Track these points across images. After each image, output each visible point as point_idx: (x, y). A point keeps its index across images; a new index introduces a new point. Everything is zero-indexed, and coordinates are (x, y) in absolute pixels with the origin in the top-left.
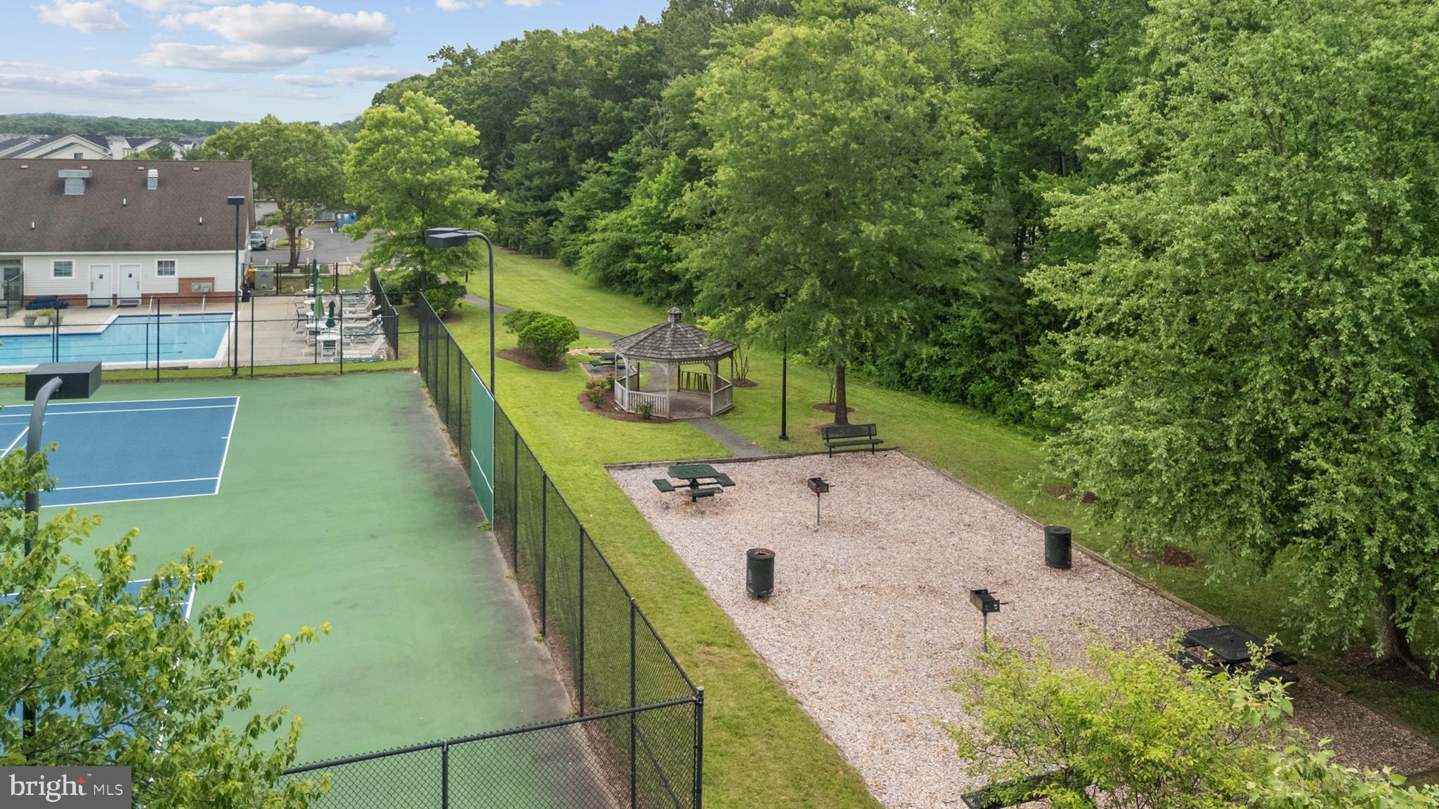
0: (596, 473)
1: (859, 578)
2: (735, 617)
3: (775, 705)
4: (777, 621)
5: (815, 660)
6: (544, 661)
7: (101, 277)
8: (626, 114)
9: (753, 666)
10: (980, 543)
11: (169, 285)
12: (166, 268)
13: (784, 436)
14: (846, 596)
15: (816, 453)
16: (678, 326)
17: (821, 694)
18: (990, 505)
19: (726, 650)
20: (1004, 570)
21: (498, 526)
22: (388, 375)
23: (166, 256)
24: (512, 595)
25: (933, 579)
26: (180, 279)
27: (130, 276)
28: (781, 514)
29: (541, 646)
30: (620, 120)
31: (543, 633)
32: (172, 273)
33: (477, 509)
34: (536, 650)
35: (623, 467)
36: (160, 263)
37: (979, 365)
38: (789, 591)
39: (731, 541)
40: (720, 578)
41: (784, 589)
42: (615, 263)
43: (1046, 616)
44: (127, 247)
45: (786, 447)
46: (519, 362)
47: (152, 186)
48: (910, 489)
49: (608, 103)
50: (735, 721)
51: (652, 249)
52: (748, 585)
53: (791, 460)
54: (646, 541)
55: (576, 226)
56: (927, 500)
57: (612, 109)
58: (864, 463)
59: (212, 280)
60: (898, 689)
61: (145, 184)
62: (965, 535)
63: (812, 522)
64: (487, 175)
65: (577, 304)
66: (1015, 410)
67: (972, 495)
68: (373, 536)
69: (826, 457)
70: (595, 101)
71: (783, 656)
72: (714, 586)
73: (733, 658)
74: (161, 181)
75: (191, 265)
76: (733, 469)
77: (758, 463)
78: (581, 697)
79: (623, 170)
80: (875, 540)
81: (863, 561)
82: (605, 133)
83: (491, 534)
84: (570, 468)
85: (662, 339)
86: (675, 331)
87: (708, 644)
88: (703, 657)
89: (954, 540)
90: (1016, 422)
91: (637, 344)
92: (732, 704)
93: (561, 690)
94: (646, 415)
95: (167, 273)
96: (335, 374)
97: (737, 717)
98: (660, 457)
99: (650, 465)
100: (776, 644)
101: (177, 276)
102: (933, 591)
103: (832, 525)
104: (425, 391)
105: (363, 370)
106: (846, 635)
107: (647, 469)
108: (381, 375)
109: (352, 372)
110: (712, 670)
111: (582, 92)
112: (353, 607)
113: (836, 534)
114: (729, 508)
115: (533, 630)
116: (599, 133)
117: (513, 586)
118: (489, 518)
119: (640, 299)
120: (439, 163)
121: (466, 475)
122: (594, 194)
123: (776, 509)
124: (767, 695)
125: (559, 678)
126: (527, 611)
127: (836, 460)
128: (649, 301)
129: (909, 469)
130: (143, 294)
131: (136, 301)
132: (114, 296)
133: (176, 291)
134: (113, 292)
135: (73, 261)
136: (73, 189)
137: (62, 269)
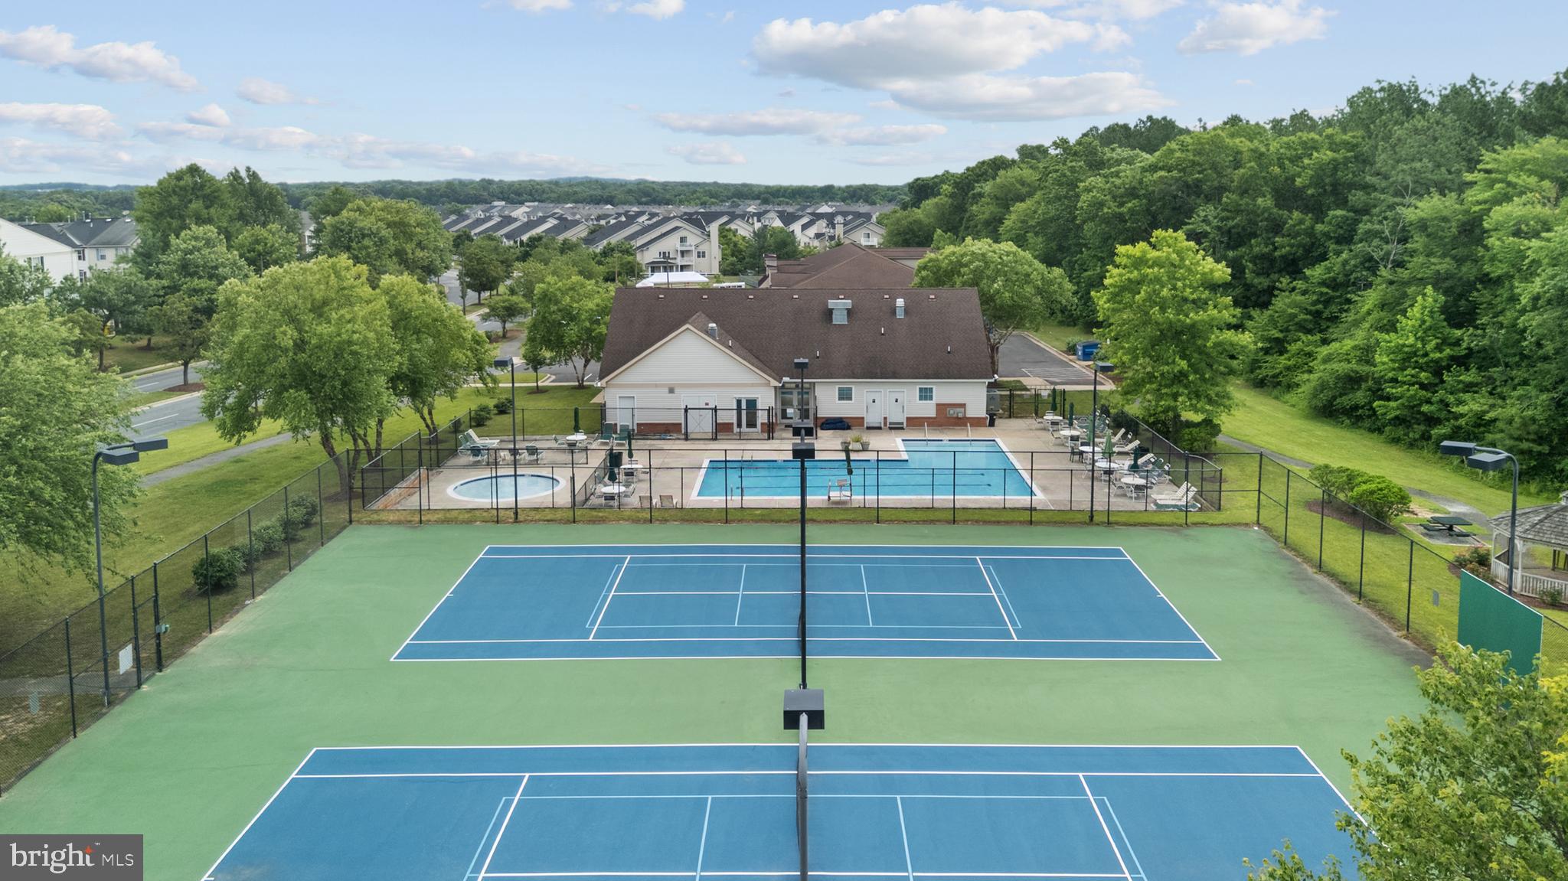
7: (874, 402)
8: (1319, 227)
11: (928, 409)
12: (926, 395)
23: (926, 383)
26: (938, 405)
27: (897, 401)
30: (1310, 233)
32: (931, 399)
36: (921, 389)
42: (1341, 395)
44: (895, 375)
46: (1341, 519)
47: (900, 315)
49: (1296, 215)
51: (1408, 390)
55: (1271, 348)
57: (1301, 222)
59: (963, 406)
61: (894, 312)
64: (1239, 315)
70: (1281, 212)
74: (907, 311)
75: (947, 392)
79: (1325, 290)
82: (1292, 246)
95: (926, 399)
96: (1181, 526)
101: (934, 401)
109: (1195, 524)
111: (1265, 202)
116: (1284, 246)
120: (1200, 304)
122: (1295, 316)
130: (907, 418)
131: (902, 423)
132: (885, 418)
133: (934, 416)
134: (883, 416)
135: (853, 387)
136: (839, 318)
137: (845, 395)
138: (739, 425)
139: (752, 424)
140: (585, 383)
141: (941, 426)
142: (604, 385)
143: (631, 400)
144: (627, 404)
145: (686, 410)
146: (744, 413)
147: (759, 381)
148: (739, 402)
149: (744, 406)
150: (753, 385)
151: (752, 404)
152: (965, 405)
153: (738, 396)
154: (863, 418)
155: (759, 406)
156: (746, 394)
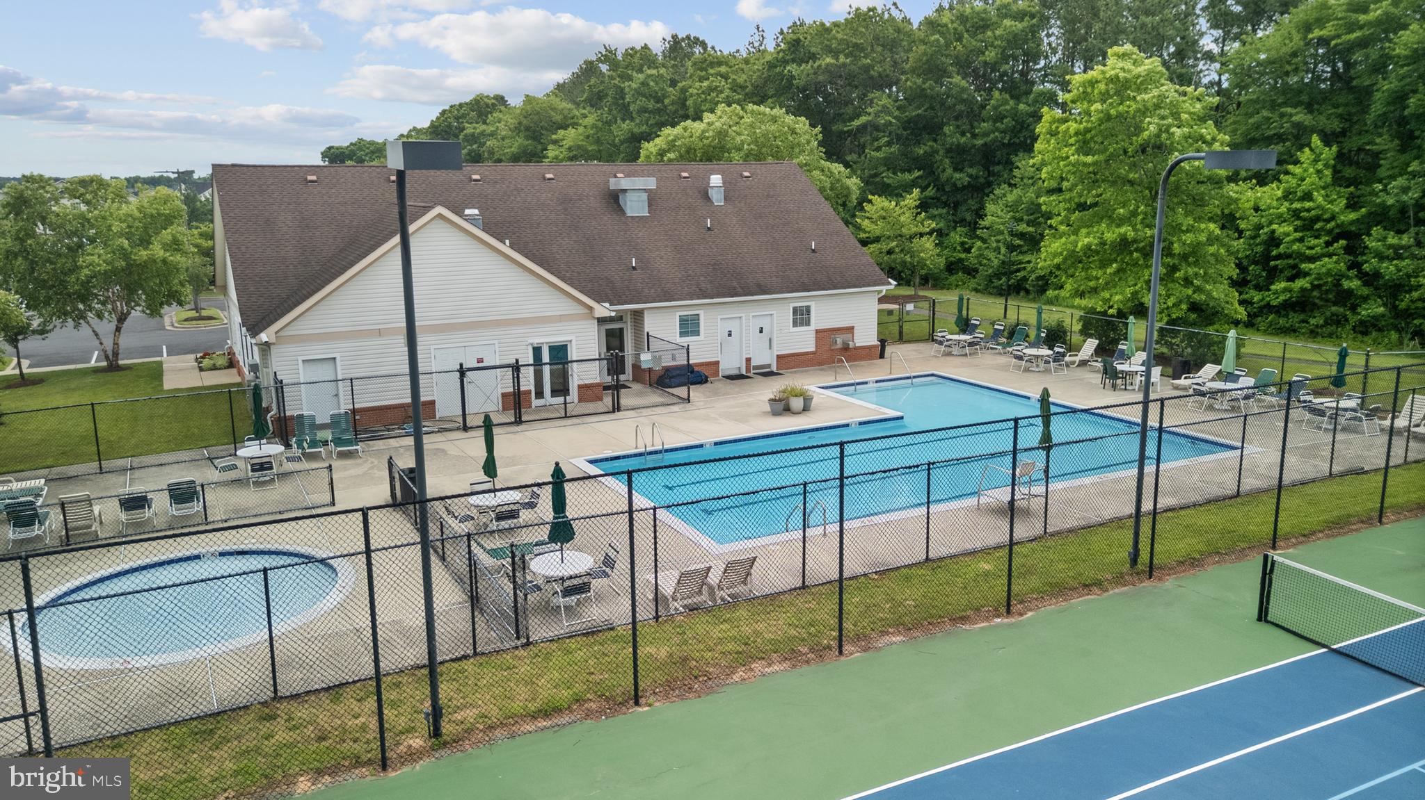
7: (730, 335)
11: (803, 340)
12: (801, 316)
23: (800, 299)
26: (817, 331)
27: (761, 331)
32: (808, 324)
36: (795, 310)
44: (762, 289)
47: (717, 198)
59: (850, 330)
61: (707, 198)
75: (829, 310)
95: (802, 324)
101: (813, 326)
130: (779, 357)
131: (769, 366)
132: (748, 360)
133: (813, 349)
134: (745, 356)
135: (701, 313)
136: (635, 206)
137: (689, 326)
138: (540, 394)
139: (561, 389)
140: (121, 362)
141: (821, 364)
142: (273, 340)
143: (329, 366)
144: (324, 372)
145: (462, 372)
146: (546, 370)
147: (571, 308)
148: (537, 351)
149: (546, 357)
150: (560, 318)
151: (559, 353)
152: (853, 328)
153: (536, 341)
154: (717, 363)
155: (573, 354)
156: (548, 337)
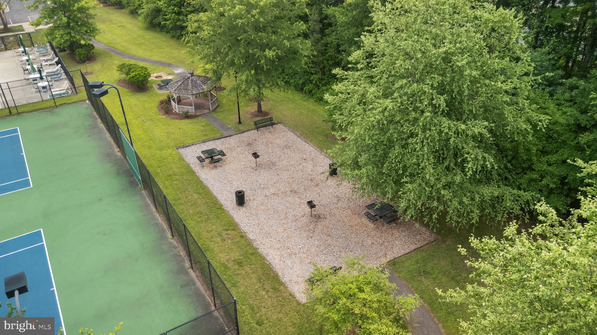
0: (174, 153)
1: (272, 190)
2: (234, 215)
3: (251, 252)
4: (247, 214)
5: (261, 229)
6: (176, 248)
9: (242, 237)
10: (309, 167)
13: (240, 122)
14: (268, 199)
15: (252, 130)
16: (193, 78)
17: (264, 243)
18: (312, 148)
19: (233, 232)
20: (316, 179)
21: (145, 188)
22: (76, 105)
24: (158, 220)
25: (295, 186)
28: (243, 163)
29: (173, 241)
31: (173, 236)
33: (135, 179)
34: (172, 243)
35: (183, 147)
37: (307, 78)
38: (250, 200)
39: (228, 179)
40: (226, 198)
41: (248, 199)
42: (154, 18)
43: (329, 198)
45: (241, 127)
46: (128, 88)
48: (286, 143)
50: (239, 261)
52: (236, 201)
53: (244, 134)
54: (199, 186)
56: (292, 148)
58: (269, 132)
60: (287, 237)
62: (304, 164)
63: (254, 165)
65: (143, 41)
66: (320, 96)
67: (306, 144)
68: (100, 200)
69: (255, 131)
71: (251, 229)
72: (225, 202)
73: (236, 235)
76: (224, 141)
77: (232, 137)
78: (191, 261)
80: (276, 171)
81: (272, 182)
83: (143, 192)
84: (164, 151)
85: (187, 85)
86: (192, 80)
87: (227, 230)
88: (226, 236)
89: (301, 167)
90: (320, 100)
91: (178, 87)
92: (238, 254)
93: (184, 259)
94: (187, 116)
96: (54, 107)
97: (240, 259)
98: (197, 140)
99: (193, 145)
100: (248, 224)
102: (295, 192)
103: (261, 165)
104: (95, 114)
105: (65, 104)
106: (269, 216)
107: (192, 147)
108: (74, 105)
109: (60, 105)
110: (230, 241)
112: (104, 234)
113: (262, 170)
114: (225, 163)
115: (169, 235)
117: (157, 215)
118: (141, 185)
119: (169, 35)
121: (126, 162)
123: (241, 161)
124: (248, 248)
125: (182, 254)
126: (165, 226)
127: (259, 132)
128: (173, 37)
129: (285, 133)
